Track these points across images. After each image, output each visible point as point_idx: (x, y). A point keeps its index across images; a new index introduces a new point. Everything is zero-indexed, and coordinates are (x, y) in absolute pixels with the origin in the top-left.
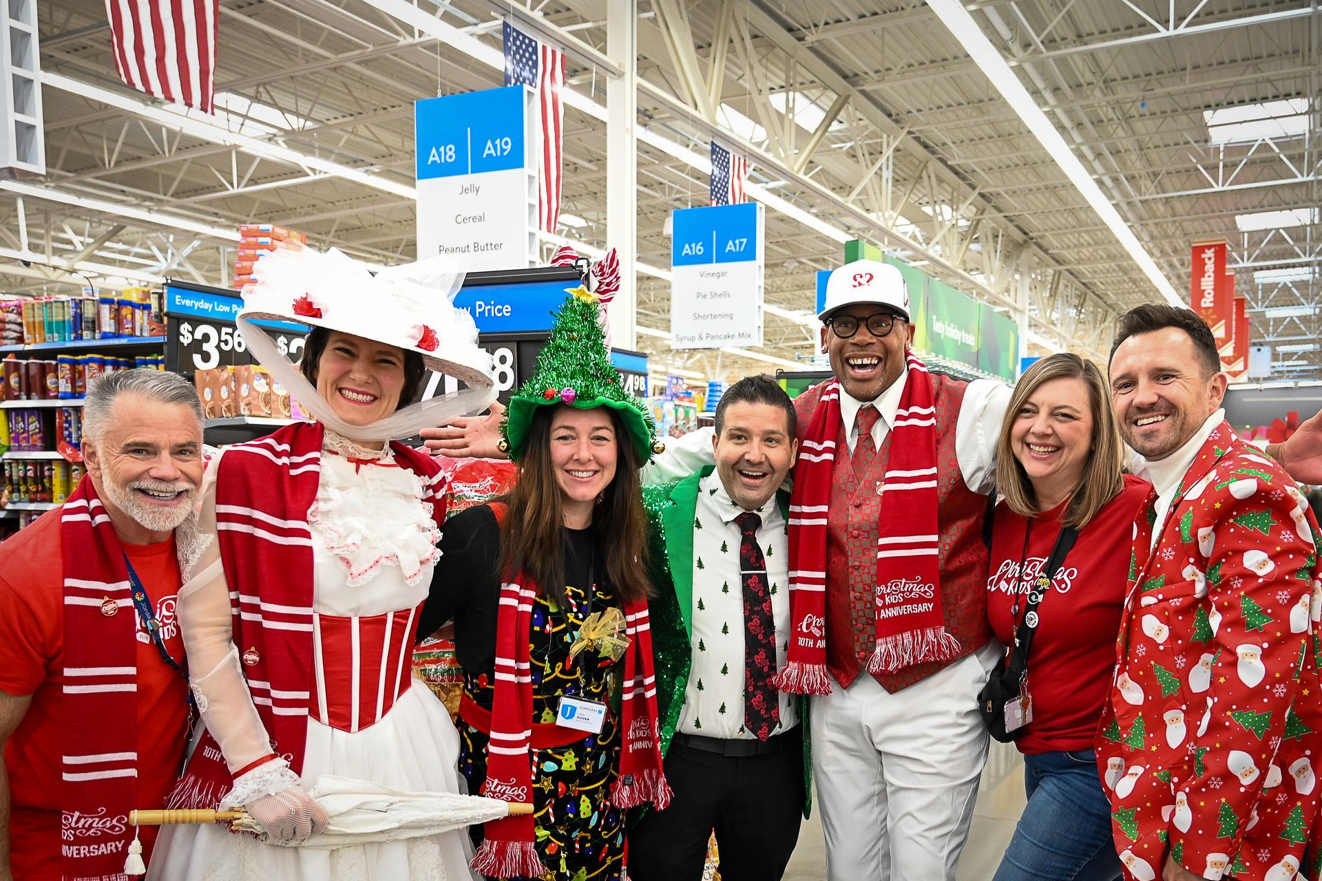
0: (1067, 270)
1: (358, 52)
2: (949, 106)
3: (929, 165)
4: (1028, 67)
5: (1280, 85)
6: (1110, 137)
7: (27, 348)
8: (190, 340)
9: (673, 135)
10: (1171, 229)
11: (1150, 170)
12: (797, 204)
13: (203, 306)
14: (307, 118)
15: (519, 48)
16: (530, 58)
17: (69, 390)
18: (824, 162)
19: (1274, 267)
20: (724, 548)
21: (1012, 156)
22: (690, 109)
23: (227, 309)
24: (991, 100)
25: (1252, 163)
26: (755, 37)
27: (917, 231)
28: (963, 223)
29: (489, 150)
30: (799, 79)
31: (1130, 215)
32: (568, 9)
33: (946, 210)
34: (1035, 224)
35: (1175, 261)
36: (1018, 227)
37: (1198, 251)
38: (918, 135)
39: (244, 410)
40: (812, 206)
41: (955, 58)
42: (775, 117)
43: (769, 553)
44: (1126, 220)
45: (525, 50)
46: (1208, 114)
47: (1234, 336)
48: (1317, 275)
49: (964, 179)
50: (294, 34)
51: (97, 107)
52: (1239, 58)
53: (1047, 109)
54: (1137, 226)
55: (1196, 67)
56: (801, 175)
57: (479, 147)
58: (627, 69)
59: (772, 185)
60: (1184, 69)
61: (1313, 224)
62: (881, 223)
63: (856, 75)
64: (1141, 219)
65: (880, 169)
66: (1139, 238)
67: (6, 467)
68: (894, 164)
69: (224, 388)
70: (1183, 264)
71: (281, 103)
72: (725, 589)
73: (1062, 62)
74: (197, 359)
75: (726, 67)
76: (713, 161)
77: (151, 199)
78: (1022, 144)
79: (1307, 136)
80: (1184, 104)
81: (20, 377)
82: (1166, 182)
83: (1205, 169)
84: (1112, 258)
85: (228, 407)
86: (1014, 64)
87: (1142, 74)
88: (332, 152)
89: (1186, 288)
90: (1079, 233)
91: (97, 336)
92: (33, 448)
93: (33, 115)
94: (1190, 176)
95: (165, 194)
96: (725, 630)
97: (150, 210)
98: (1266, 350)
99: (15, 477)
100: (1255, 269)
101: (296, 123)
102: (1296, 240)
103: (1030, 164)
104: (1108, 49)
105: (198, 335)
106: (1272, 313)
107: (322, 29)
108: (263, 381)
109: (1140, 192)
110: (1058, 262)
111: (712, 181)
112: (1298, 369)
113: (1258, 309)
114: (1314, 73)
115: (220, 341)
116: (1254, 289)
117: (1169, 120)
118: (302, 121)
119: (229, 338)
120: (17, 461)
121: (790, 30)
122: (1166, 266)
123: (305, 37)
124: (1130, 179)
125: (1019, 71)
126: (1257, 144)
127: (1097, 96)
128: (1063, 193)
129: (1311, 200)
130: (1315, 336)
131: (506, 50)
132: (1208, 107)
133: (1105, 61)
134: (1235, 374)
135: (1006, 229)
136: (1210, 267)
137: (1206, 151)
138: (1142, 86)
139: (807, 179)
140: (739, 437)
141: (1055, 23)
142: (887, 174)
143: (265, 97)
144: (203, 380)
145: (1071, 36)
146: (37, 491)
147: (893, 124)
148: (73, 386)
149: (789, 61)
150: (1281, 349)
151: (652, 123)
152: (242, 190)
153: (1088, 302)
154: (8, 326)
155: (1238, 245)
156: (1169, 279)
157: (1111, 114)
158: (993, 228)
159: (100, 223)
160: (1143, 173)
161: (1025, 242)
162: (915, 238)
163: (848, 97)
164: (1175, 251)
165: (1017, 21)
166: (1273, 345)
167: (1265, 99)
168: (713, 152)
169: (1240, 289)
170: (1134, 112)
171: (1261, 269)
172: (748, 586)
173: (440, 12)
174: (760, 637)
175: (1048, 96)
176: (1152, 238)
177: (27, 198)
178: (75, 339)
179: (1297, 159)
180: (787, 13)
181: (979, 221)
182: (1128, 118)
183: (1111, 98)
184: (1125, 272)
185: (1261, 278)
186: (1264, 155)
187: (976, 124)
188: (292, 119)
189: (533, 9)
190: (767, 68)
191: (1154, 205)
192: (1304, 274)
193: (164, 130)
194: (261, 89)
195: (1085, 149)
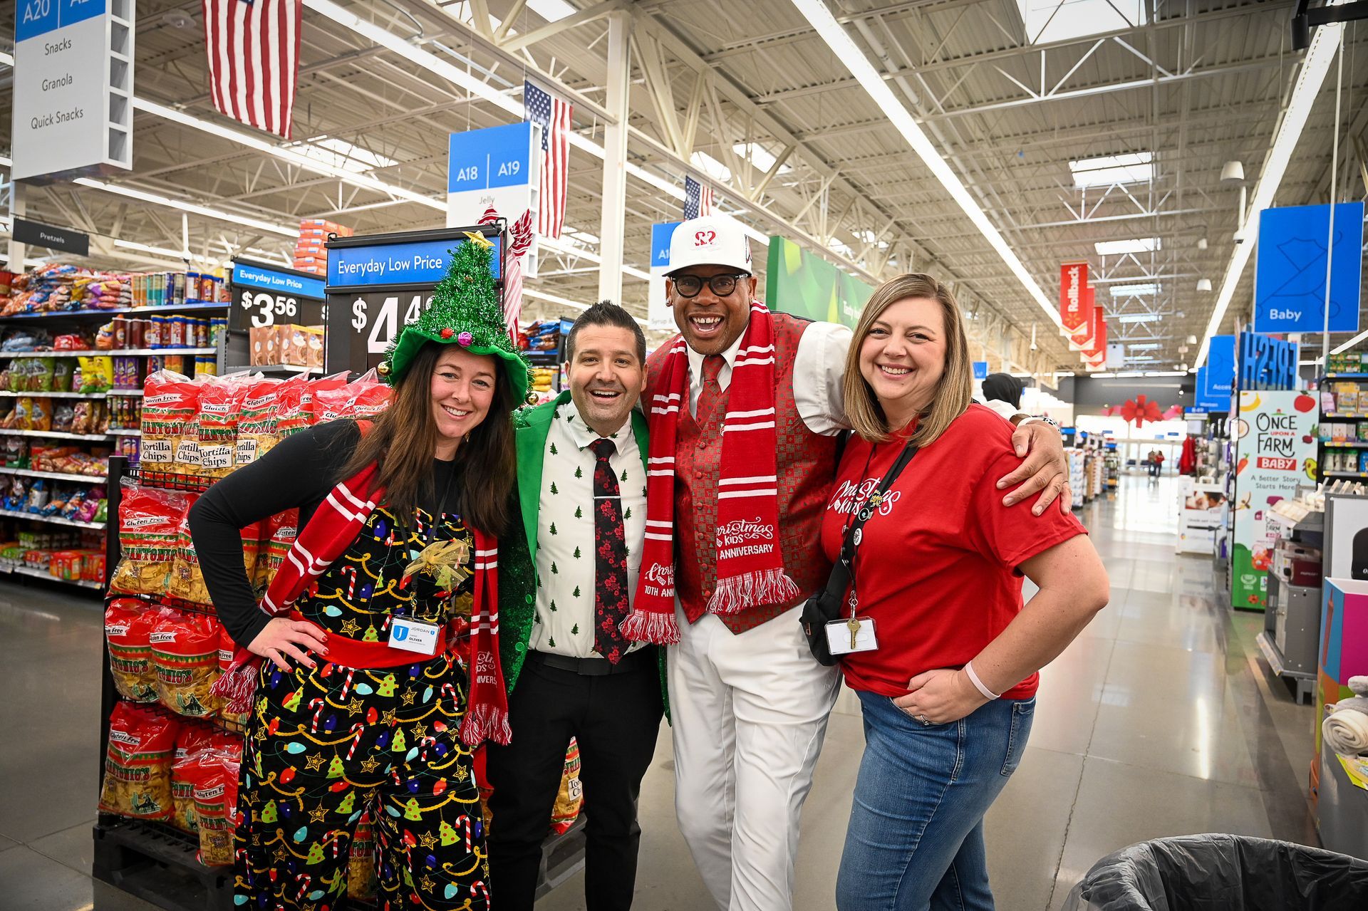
0: (965, 283)
1: (425, 108)
2: (872, 156)
3: (857, 200)
4: (931, 124)
5: (1128, 141)
6: (996, 179)
7: (134, 310)
8: (250, 305)
9: (661, 173)
10: (1044, 252)
11: (1027, 206)
12: (756, 228)
13: (262, 279)
14: (391, 158)
15: (536, 100)
16: (545, 108)
17: (158, 342)
18: (776, 196)
19: (1126, 284)
20: (578, 474)
21: (920, 193)
22: (670, 151)
23: (282, 282)
24: (904, 151)
25: (1107, 202)
26: (724, 101)
27: (849, 251)
28: (883, 245)
29: (503, 170)
30: (759, 135)
31: (1012, 241)
32: (584, 79)
33: (870, 235)
34: (940, 248)
35: (1048, 276)
36: (925, 249)
37: (1065, 269)
38: (847, 177)
39: (284, 359)
40: (767, 230)
41: (876, 119)
42: (737, 162)
43: (624, 478)
44: (1009, 244)
45: (542, 102)
46: (1072, 165)
47: (1094, 335)
48: (1160, 290)
49: (884, 211)
50: (381, 95)
51: (238, 147)
52: (1097, 122)
53: (946, 157)
54: (1018, 250)
55: (1063, 128)
56: (758, 205)
57: (495, 169)
58: (621, 119)
59: (737, 213)
60: (1053, 129)
61: (1156, 250)
62: (819, 242)
63: (801, 131)
64: (1020, 243)
65: (818, 201)
66: (1020, 259)
67: (109, 401)
68: (829, 199)
69: (270, 342)
70: (1054, 280)
71: (373, 147)
72: (578, 514)
73: (957, 120)
74: (255, 320)
75: (699, 122)
76: (687, 190)
77: (280, 217)
78: (928, 184)
79: (1151, 182)
80: (1053, 155)
81: (125, 332)
82: (1040, 216)
83: (1071, 206)
84: (998, 274)
85: (272, 357)
86: (920, 121)
87: (1021, 133)
88: (411, 184)
89: (1057, 298)
90: (973, 254)
91: (184, 301)
92: (129, 387)
93: (125, 124)
94: (1058, 213)
95: (290, 213)
96: (577, 554)
97: (279, 224)
98: (1120, 347)
99: (114, 409)
100: (1111, 285)
101: (384, 162)
102: (1143, 263)
103: (934, 201)
104: (993, 111)
105: (257, 301)
106: (1125, 319)
107: (401, 92)
108: (301, 338)
109: (1019, 222)
110: (957, 277)
111: (686, 205)
112: (1146, 362)
113: (1114, 315)
114: (1156, 132)
115: (275, 307)
116: (1110, 301)
117: (1042, 168)
118: (387, 160)
119: (282, 305)
120: (117, 396)
121: (750, 96)
122: (1041, 281)
123: (389, 98)
124: (1013, 213)
125: (924, 127)
126: (1111, 188)
127: (986, 149)
128: (960, 223)
129: (1156, 232)
130: (1158, 338)
131: (526, 102)
132: (1072, 159)
133: (991, 121)
134: (1095, 364)
135: (916, 250)
136: (1075, 281)
137: (1072, 192)
138: (1022, 140)
139: (763, 208)
140: (591, 360)
141: (952, 91)
142: (824, 206)
143: (362, 142)
144: (255, 336)
145: (965, 103)
146: (129, 421)
147: (829, 169)
148: (162, 339)
149: (749, 120)
150: (1133, 347)
151: (645, 164)
152: (345, 211)
153: (981, 308)
154: (122, 294)
155: (1097, 266)
156: (1044, 291)
157: (997, 163)
158: (906, 250)
159: (244, 234)
160: (1022, 208)
161: (932, 260)
162: (846, 255)
163: (794, 147)
164: (1048, 270)
165: (922, 90)
166: (1126, 344)
167: (1117, 153)
168: (687, 183)
169: (1099, 300)
170: (1014, 161)
171: (1116, 285)
172: (601, 511)
173: (487, 79)
174: (611, 561)
175: (947, 147)
176: (1030, 259)
177: (190, 214)
178: (168, 304)
179: (1143, 200)
180: (746, 82)
181: (895, 243)
182: (1010, 167)
183: (996, 149)
184: (1009, 285)
185: (1116, 292)
186: (1117, 195)
187: (893, 169)
188: (380, 158)
189: (554, 76)
190: (732, 125)
191: (1031, 234)
192: (1150, 289)
193: (289, 167)
194: (360, 137)
195: (976, 189)
